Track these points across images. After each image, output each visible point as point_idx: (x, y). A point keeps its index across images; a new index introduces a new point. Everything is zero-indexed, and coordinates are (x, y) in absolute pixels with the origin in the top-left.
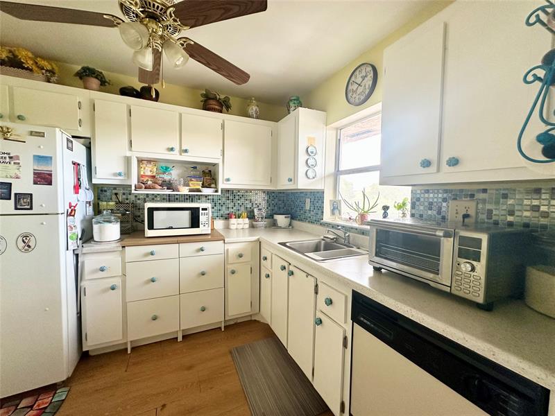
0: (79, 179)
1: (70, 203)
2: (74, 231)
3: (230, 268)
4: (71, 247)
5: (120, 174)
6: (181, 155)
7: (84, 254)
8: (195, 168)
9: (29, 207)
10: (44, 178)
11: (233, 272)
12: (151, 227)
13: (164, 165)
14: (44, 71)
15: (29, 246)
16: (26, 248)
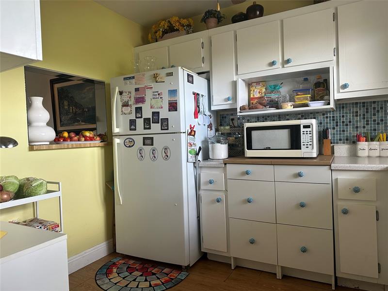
0: (198, 106)
1: (191, 125)
2: (193, 147)
3: (341, 205)
4: (190, 160)
5: (228, 99)
6: (283, 67)
7: (201, 167)
8: (306, 79)
9: (166, 128)
10: (173, 107)
11: (345, 212)
12: (250, 148)
13: (272, 83)
14: (185, 27)
15: (167, 156)
16: (166, 157)
